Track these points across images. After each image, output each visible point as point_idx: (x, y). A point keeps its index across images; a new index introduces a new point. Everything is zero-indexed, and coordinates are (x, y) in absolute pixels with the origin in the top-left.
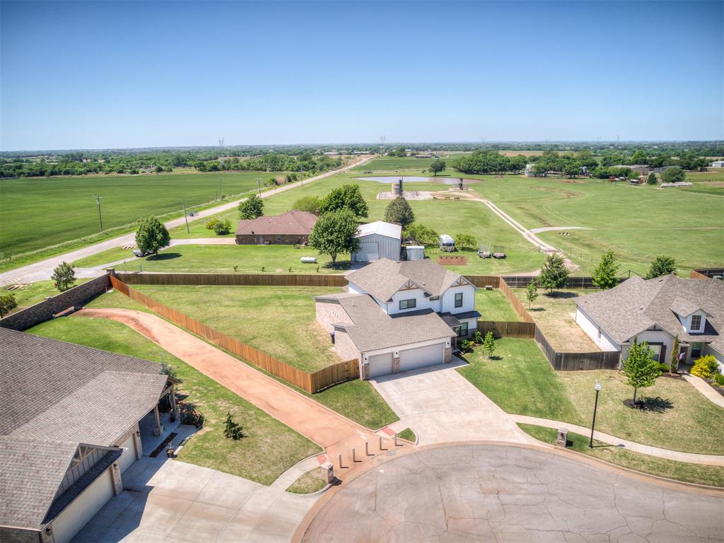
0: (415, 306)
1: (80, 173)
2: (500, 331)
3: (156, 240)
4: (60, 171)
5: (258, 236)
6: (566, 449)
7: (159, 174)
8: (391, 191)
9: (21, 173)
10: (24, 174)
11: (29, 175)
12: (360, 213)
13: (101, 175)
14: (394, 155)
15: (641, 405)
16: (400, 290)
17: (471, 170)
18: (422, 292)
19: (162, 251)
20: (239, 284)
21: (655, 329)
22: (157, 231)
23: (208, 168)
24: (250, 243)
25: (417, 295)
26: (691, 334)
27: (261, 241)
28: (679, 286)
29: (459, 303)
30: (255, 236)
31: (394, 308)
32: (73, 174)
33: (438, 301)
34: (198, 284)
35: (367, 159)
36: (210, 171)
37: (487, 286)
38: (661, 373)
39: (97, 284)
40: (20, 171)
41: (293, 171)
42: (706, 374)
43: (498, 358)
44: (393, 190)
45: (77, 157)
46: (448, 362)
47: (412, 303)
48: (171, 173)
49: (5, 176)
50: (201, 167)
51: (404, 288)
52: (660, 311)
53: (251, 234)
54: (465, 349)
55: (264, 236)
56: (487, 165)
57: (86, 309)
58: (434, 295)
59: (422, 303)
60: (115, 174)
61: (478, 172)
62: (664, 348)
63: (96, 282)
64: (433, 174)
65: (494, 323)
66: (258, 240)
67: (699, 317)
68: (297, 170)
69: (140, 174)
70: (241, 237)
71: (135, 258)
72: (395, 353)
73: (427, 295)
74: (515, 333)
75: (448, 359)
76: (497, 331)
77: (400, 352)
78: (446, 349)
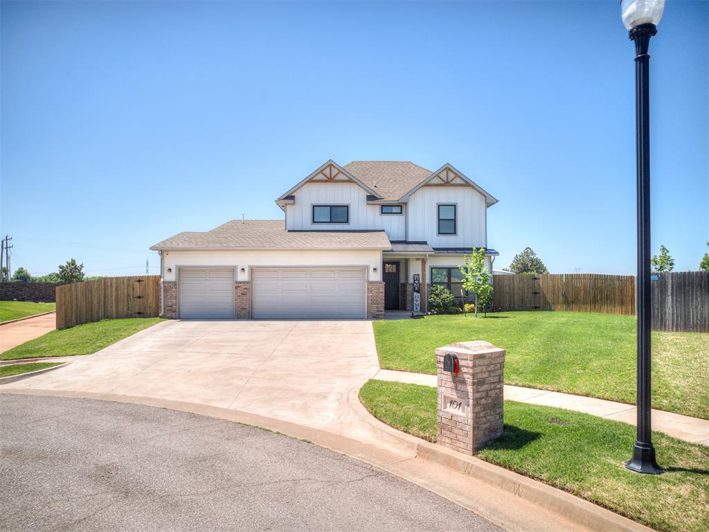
0: (347, 222)
18: (363, 193)
25: (352, 197)
29: (447, 226)
31: (301, 216)
33: (402, 217)
46: (375, 317)
47: (339, 213)
51: (320, 177)
58: (389, 199)
59: (363, 216)
72: (239, 270)
73: (371, 198)
74: (585, 303)
75: (374, 310)
76: (544, 296)
77: (252, 270)
78: (370, 283)
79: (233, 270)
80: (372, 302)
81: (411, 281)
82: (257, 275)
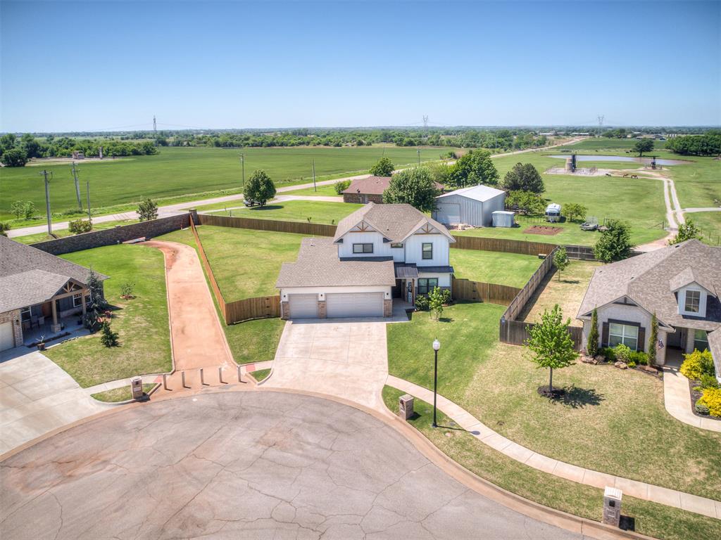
0: (372, 252)
1: (293, 145)
2: (481, 294)
3: (259, 191)
4: (278, 143)
5: (364, 195)
6: (406, 423)
7: (359, 147)
8: (564, 167)
9: (247, 144)
10: (249, 144)
11: (253, 146)
12: (488, 180)
13: (311, 147)
14: (612, 136)
15: (557, 394)
16: (351, 232)
17: (686, 151)
18: (381, 238)
19: (269, 203)
20: (294, 232)
21: (625, 302)
22: (262, 183)
23: (404, 143)
24: (356, 202)
25: (375, 239)
26: (685, 317)
27: (366, 199)
28: (698, 254)
29: (427, 255)
30: (361, 195)
31: (346, 250)
32: (287, 145)
33: (402, 250)
34: (260, 229)
35: (578, 140)
36: (405, 145)
37: (540, 255)
38: (633, 364)
39: (174, 222)
40: (246, 142)
41: (487, 147)
42: (696, 375)
43: (447, 320)
44: (566, 166)
45: (304, 133)
46: (388, 316)
47: (368, 248)
48: (370, 147)
49: (233, 146)
50: (400, 143)
51: (357, 229)
52: (654, 283)
53: (357, 192)
54: (420, 306)
55: (369, 195)
56: (708, 145)
57: (153, 241)
58: (396, 241)
59: (381, 249)
60: (322, 146)
61: (696, 153)
62: (642, 331)
63: (173, 219)
64: (639, 154)
65: (474, 283)
66: (364, 199)
67: (697, 294)
68: (492, 147)
69: (343, 147)
70: (348, 196)
71: (245, 207)
72: (320, 295)
73: (386, 240)
74: (498, 299)
75: (387, 313)
76: (478, 293)
77: (326, 295)
78: (385, 300)
79: (317, 295)
80: (386, 309)
81: (407, 286)
82: (329, 297)
